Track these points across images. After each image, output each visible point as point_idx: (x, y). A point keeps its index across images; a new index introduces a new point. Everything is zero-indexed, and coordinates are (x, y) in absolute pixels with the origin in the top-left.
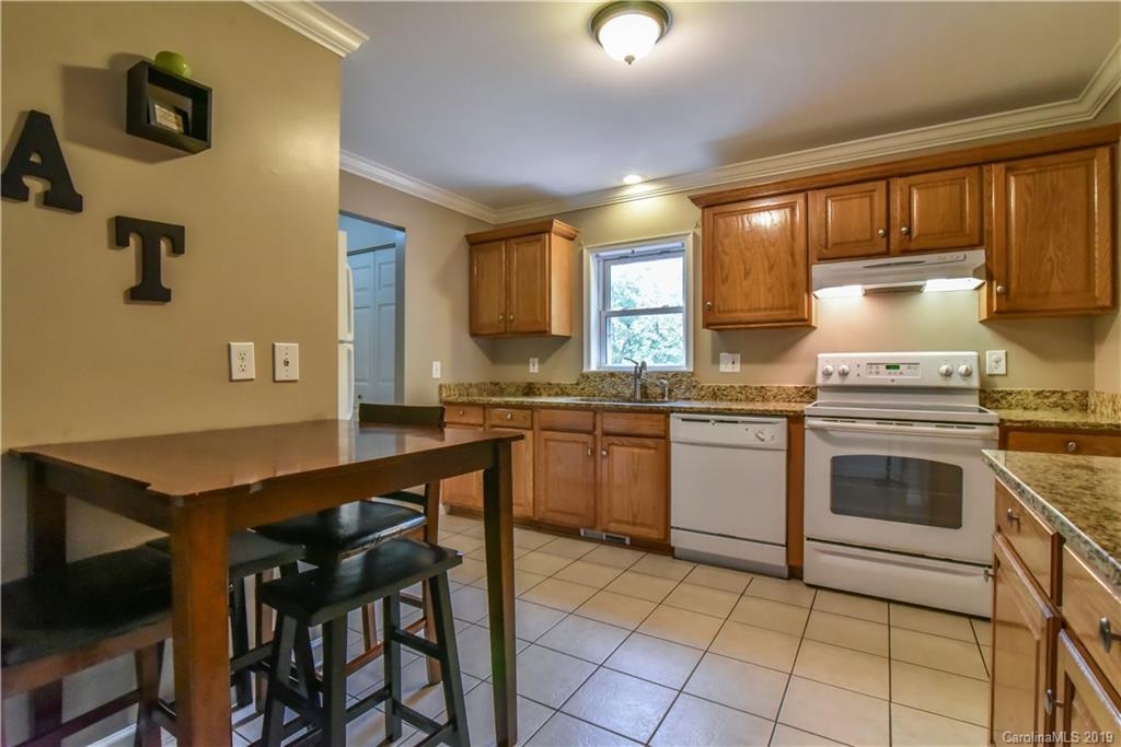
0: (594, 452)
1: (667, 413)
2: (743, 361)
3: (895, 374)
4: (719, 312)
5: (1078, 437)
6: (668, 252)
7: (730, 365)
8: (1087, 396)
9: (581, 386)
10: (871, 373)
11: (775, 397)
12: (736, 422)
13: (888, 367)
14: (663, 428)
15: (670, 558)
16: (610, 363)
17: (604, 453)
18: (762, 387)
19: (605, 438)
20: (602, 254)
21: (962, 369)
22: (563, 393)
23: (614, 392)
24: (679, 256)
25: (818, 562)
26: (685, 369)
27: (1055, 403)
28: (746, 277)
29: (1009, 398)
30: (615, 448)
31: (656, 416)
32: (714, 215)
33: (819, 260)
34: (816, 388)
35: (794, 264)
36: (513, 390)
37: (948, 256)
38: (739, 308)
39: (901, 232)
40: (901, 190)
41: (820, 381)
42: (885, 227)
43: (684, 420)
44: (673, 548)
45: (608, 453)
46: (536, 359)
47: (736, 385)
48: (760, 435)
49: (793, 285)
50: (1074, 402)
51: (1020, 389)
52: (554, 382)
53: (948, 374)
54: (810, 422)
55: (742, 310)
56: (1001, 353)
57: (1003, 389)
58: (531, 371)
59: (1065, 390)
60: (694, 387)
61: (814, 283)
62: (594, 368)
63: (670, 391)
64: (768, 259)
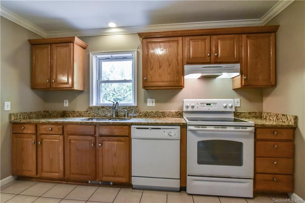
0: (95, 144)
1: (130, 125)
2: (156, 102)
3: (209, 107)
4: (149, 82)
5: (277, 129)
6: (126, 58)
7: (151, 104)
8: (262, 113)
9: (89, 112)
10: (202, 106)
11: (168, 116)
12: (160, 129)
13: (207, 104)
14: (128, 132)
15: (131, 189)
16: (101, 102)
17: (100, 145)
18: (164, 112)
19: (100, 138)
20: (98, 56)
21: (230, 105)
22: (80, 115)
23: (104, 115)
24: (130, 60)
25: (193, 185)
26: (133, 105)
27: (254, 116)
28: (160, 69)
29: (242, 114)
30: (105, 142)
31: (125, 127)
32: (147, 42)
33: (187, 63)
34: (182, 112)
35: (178, 64)
36: (55, 115)
37: (229, 65)
38: (157, 80)
39: (215, 55)
40: (215, 40)
41: (185, 109)
42: (209, 53)
43: (137, 128)
44: (132, 185)
45: (102, 145)
46: (67, 101)
47: (154, 111)
48: (170, 134)
49: (178, 73)
50: (258, 115)
51: (244, 111)
52: (76, 110)
53: (226, 107)
54: (190, 128)
55: (158, 82)
56: (238, 100)
57: (240, 111)
58: (65, 106)
59: (256, 112)
60: (138, 112)
61: (185, 72)
62: (94, 104)
63: (128, 114)
64: (169, 62)
